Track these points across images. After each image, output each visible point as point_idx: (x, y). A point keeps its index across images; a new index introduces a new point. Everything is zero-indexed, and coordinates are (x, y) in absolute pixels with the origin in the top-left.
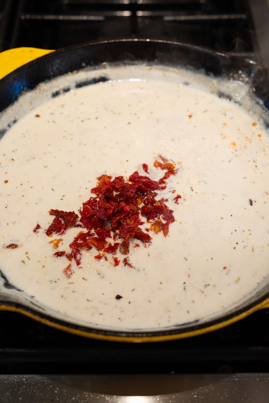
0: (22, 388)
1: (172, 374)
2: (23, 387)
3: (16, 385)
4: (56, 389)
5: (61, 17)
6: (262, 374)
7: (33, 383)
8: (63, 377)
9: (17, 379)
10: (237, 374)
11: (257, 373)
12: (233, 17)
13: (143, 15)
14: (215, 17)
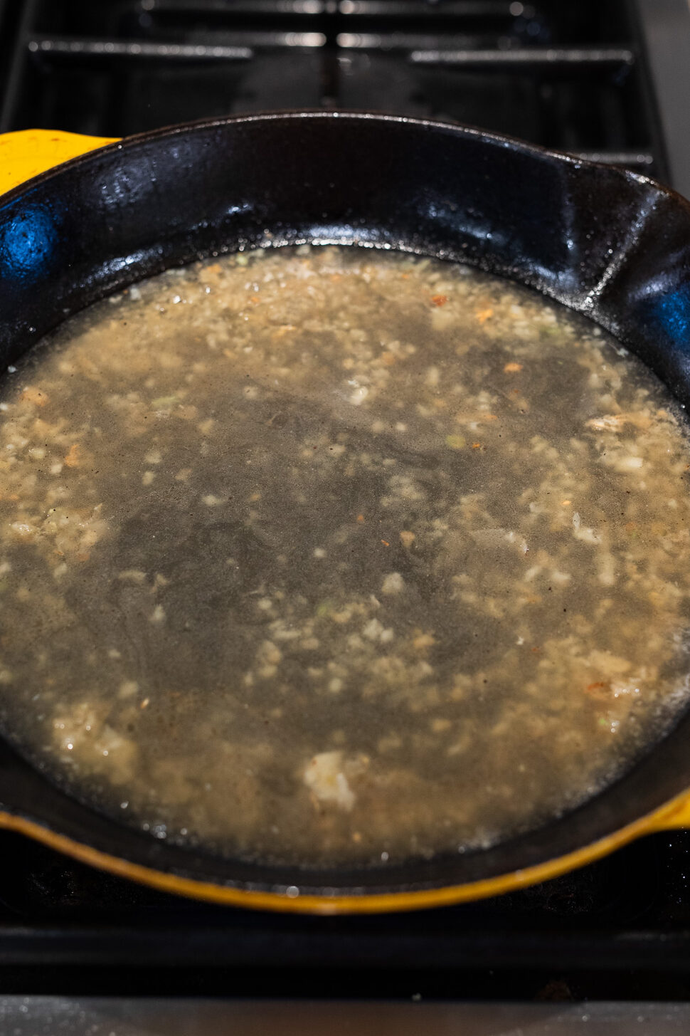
1: (416, 1000)
6: (651, 1006)
7: (48, 1017)
9: (6, 1008)
12: (596, 55)
13: (357, 46)
14: (550, 55)
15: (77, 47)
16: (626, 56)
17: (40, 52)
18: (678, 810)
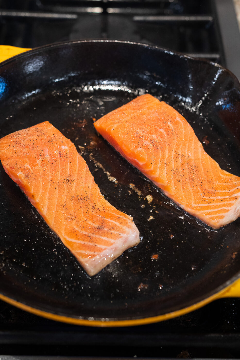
1: (135, 358)
13: (114, 12)
16: (210, 19)
17: (2, 16)
18: (228, 291)
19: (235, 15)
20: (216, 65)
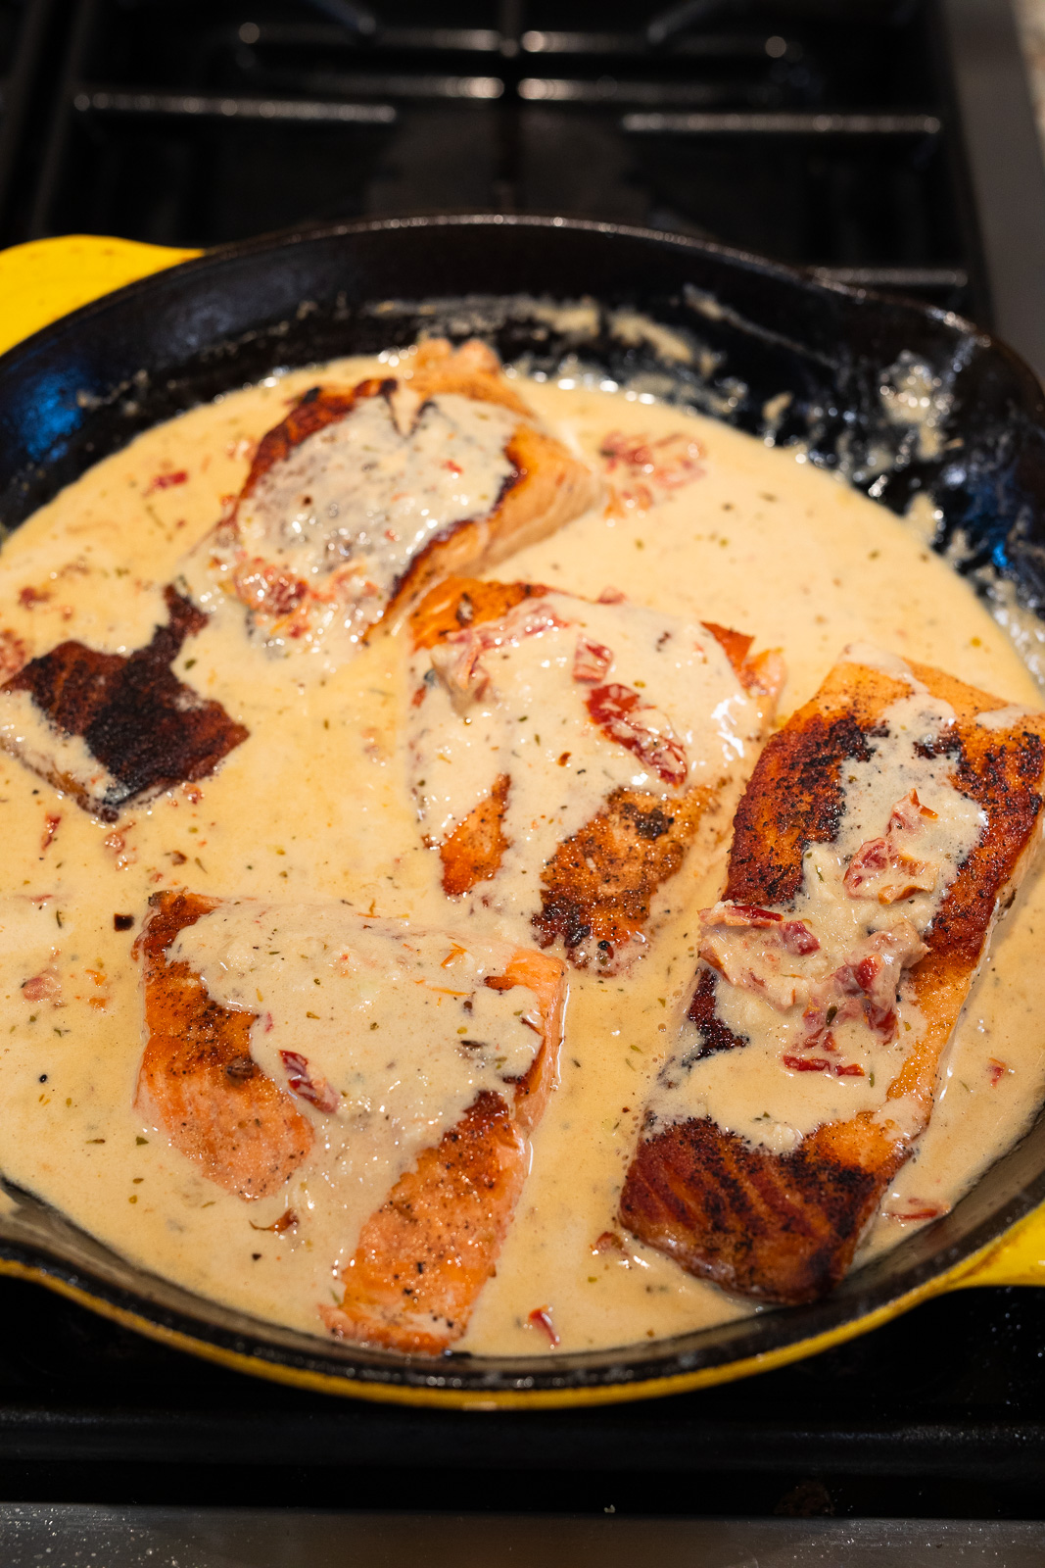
0: (40, 1556)
1: (609, 1514)
2: (43, 1551)
3: (20, 1545)
4: (171, 1561)
5: (229, 107)
6: (944, 1526)
7: (82, 1536)
8: (197, 1518)
9: (21, 1521)
10: (853, 1524)
11: (928, 1521)
12: (888, 124)
13: (547, 98)
14: (823, 124)
15: (146, 103)
16: (930, 125)
17: (93, 112)
19: (1030, 110)
20: (951, 319)
